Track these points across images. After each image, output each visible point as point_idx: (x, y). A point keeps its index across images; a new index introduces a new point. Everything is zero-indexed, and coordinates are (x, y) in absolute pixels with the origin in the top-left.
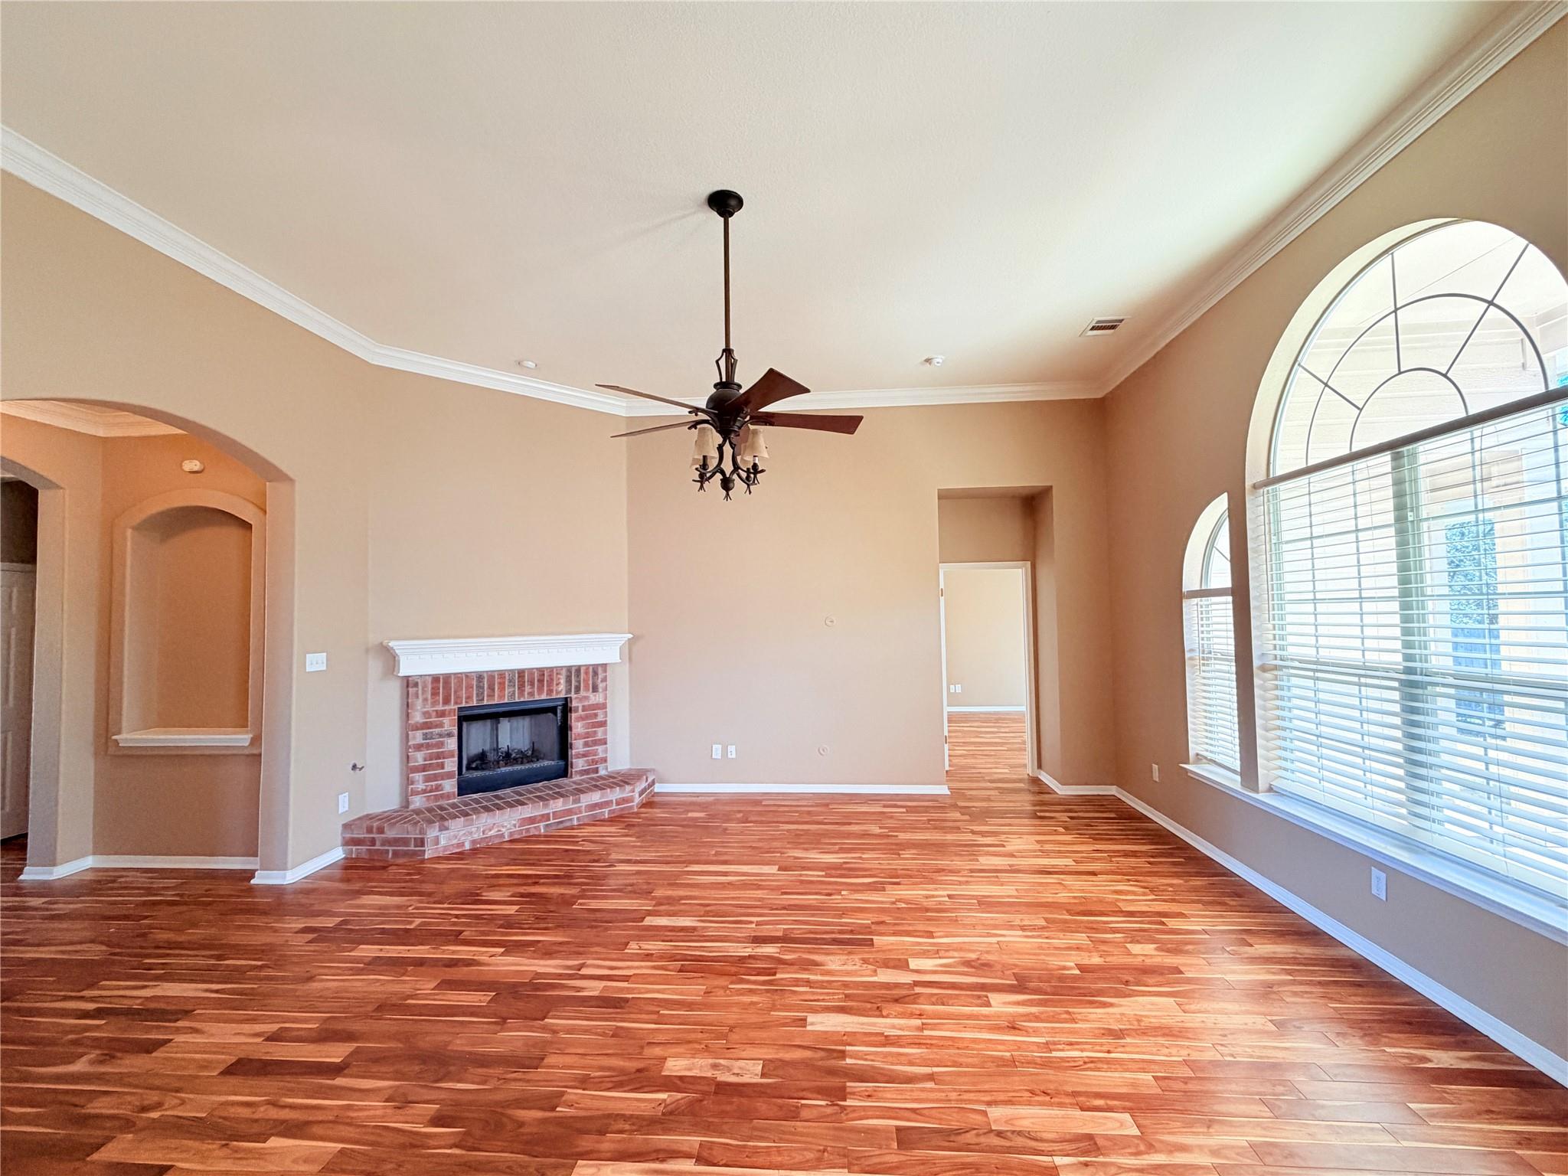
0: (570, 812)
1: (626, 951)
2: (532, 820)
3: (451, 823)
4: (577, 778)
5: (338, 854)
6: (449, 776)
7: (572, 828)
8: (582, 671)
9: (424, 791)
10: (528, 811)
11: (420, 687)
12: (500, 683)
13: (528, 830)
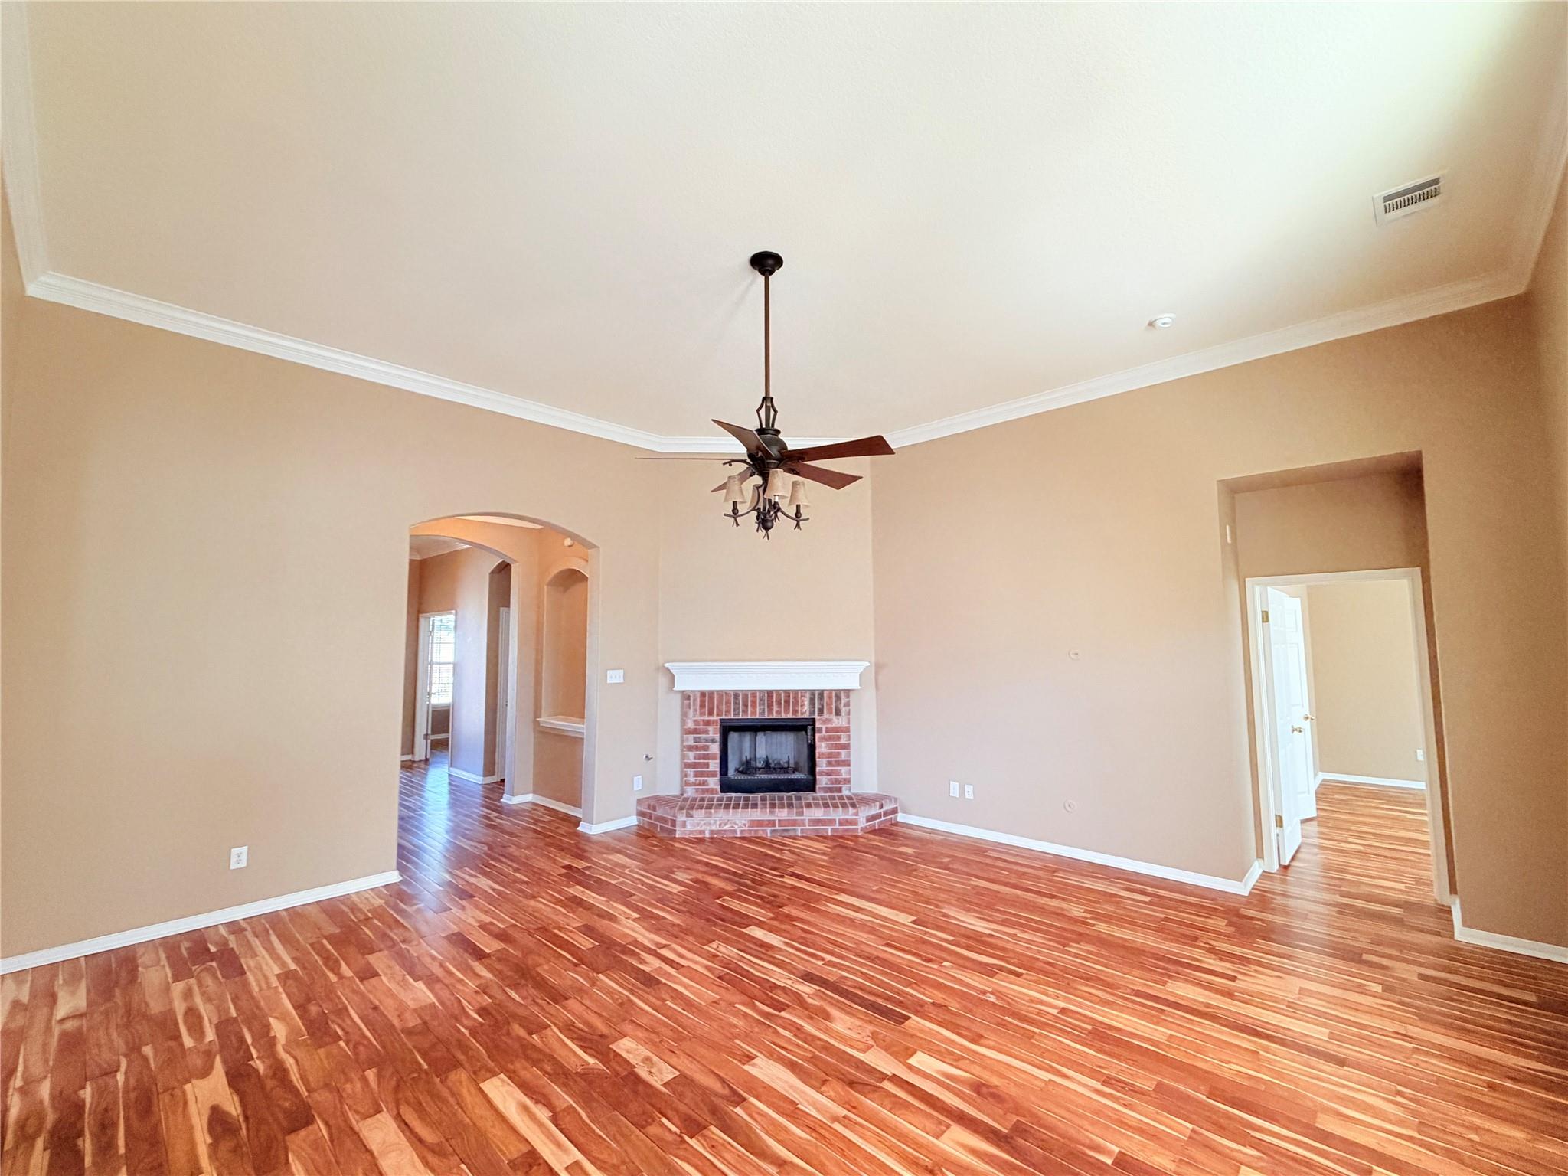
0: (794, 823)
1: (706, 947)
2: (760, 823)
3: (694, 812)
4: (819, 794)
5: (633, 821)
6: (713, 774)
7: (794, 838)
8: (825, 695)
9: (694, 784)
10: (757, 815)
11: (692, 699)
12: (752, 701)
13: (756, 831)
